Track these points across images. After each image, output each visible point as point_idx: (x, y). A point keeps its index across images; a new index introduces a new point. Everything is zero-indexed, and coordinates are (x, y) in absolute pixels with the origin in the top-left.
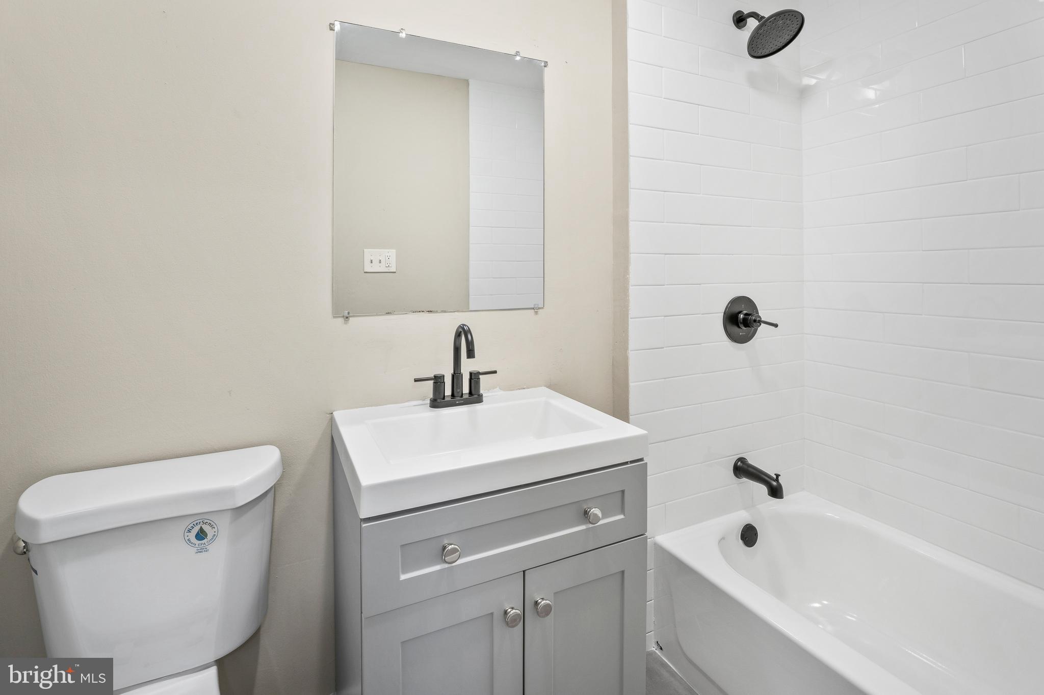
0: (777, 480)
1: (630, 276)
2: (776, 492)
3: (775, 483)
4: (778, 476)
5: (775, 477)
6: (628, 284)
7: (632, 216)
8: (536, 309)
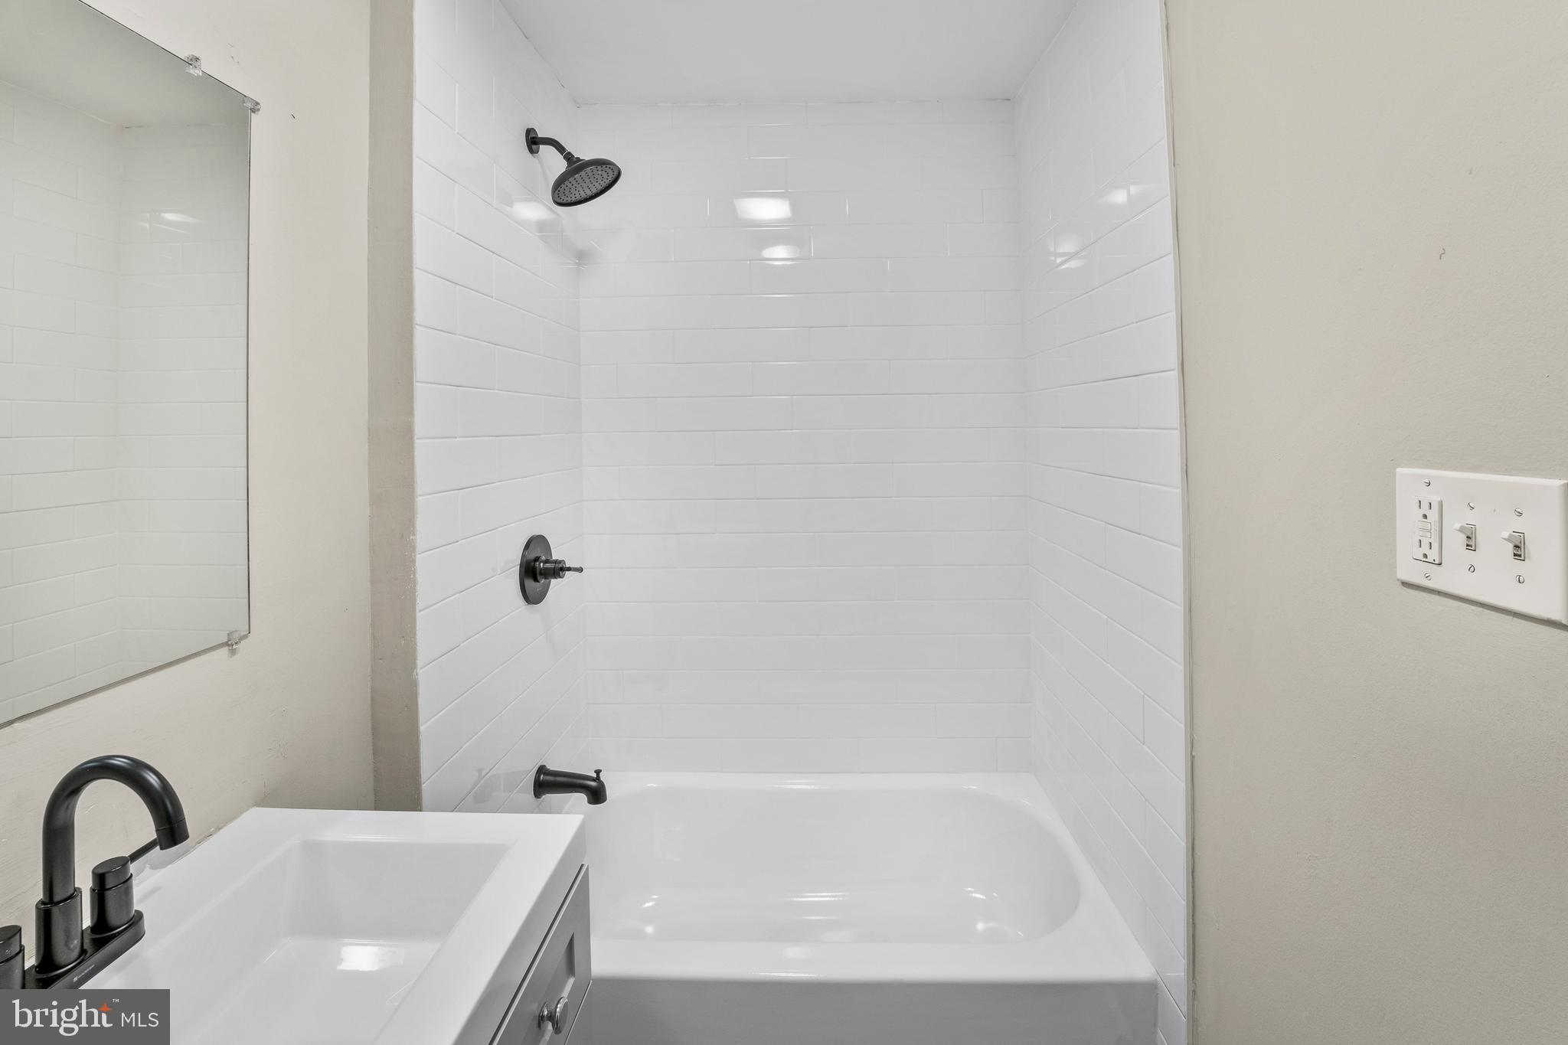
0: (598, 779)
1: (418, 537)
2: (597, 795)
3: (593, 784)
4: (598, 772)
5: (595, 775)
6: (414, 550)
7: (419, 429)
8: (230, 644)
